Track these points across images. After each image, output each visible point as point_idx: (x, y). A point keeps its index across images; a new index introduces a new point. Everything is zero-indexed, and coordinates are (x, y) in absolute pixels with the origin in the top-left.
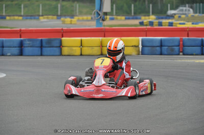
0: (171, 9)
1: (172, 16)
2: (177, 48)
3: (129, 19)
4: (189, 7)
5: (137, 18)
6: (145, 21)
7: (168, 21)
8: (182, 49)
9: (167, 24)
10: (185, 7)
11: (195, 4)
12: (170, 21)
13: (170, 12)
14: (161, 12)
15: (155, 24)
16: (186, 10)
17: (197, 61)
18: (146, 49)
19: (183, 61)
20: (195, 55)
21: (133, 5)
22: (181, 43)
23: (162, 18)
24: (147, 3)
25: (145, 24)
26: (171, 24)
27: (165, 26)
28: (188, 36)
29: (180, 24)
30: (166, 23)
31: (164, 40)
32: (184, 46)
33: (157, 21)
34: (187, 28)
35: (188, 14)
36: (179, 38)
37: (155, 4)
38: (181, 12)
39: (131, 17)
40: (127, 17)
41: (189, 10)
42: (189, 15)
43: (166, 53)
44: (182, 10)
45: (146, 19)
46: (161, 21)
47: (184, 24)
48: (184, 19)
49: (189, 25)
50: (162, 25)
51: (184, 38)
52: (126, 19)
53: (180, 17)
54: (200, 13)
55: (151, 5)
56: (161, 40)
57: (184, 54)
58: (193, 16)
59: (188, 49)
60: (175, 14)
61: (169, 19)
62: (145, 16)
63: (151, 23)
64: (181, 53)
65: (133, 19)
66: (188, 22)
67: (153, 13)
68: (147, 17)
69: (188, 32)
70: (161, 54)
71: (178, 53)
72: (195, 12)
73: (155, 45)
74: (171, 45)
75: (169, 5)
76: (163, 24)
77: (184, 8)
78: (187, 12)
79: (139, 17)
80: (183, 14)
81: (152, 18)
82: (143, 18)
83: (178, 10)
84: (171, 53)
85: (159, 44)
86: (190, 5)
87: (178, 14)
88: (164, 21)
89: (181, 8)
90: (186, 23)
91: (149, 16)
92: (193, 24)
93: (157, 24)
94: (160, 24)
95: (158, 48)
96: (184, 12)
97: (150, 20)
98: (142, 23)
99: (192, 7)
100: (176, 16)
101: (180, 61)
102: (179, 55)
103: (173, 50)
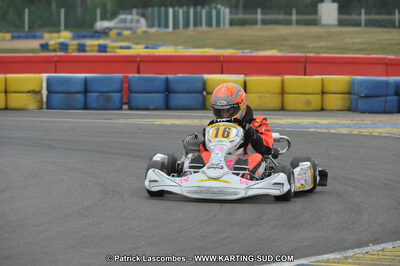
0: (102, 19)
1: (105, 33)
2: (116, 97)
3: (19, 38)
4: (138, 14)
5: (34, 37)
6: (51, 43)
7: (97, 42)
8: (127, 98)
9: (96, 48)
10: (131, 13)
11: (150, 10)
12: (101, 42)
13: (101, 25)
14: (82, 25)
15: (71, 48)
16: (132, 21)
17: (158, 122)
18: (55, 97)
19: (130, 121)
20: (155, 109)
21: (27, 11)
22: (126, 85)
23: (85, 37)
24: (54, 5)
25: (51, 48)
26: (103, 48)
27: (91, 51)
28: (138, 73)
29: (121, 48)
30: (93, 46)
31: (92, 79)
32: (131, 92)
33: (76, 42)
34: (137, 57)
35: (137, 28)
36: (120, 75)
37: (70, 9)
38: (122, 25)
39: (23, 35)
40: (16, 34)
41: (138, 21)
42: (139, 31)
43: (95, 105)
44: (124, 21)
45: (53, 39)
46: (82, 41)
47: (129, 48)
48: (128, 39)
49: (139, 50)
50: (84, 51)
51: (131, 75)
52: (13, 38)
53: (119, 34)
54: (159, 26)
55: (63, 11)
56: (86, 80)
57: (130, 109)
58: (145, 32)
59: (138, 98)
60: (110, 29)
61: (99, 38)
62: (50, 32)
63: (64, 47)
64: (125, 107)
65: (27, 37)
66: (137, 44)
67: (67, 27)
68: (55, 35)
69: (138, 63)
70: (86, 107)
71: (118, 104)
72: (150, 25)
73: (73, 89)
74: (104, 89)
75: (98, 11)
76: (87, 48)
77: (129, 17)
78: (134, 25)
79: (38, 34)
80: (126, 29)
81: (65, 36)
82: (47, 36)
83: (117, 20)
84: (106, 105)
85: (81, 89)
86: (140, 11)
87: (116, 28)
88: (89, 42)
89: (122, 17)
90: (134, 46)
91: (59, 31)
92: (146, 48)
93: (75, 47)
94: (82, 48)
95: (79, 96)
96: (128, 25)
97: (62, 40)
98: (45, 47)
99: (143, 15)
100: (113, 33)
101: (123, 121)
102: (121, 109)
103: (108, 100)
